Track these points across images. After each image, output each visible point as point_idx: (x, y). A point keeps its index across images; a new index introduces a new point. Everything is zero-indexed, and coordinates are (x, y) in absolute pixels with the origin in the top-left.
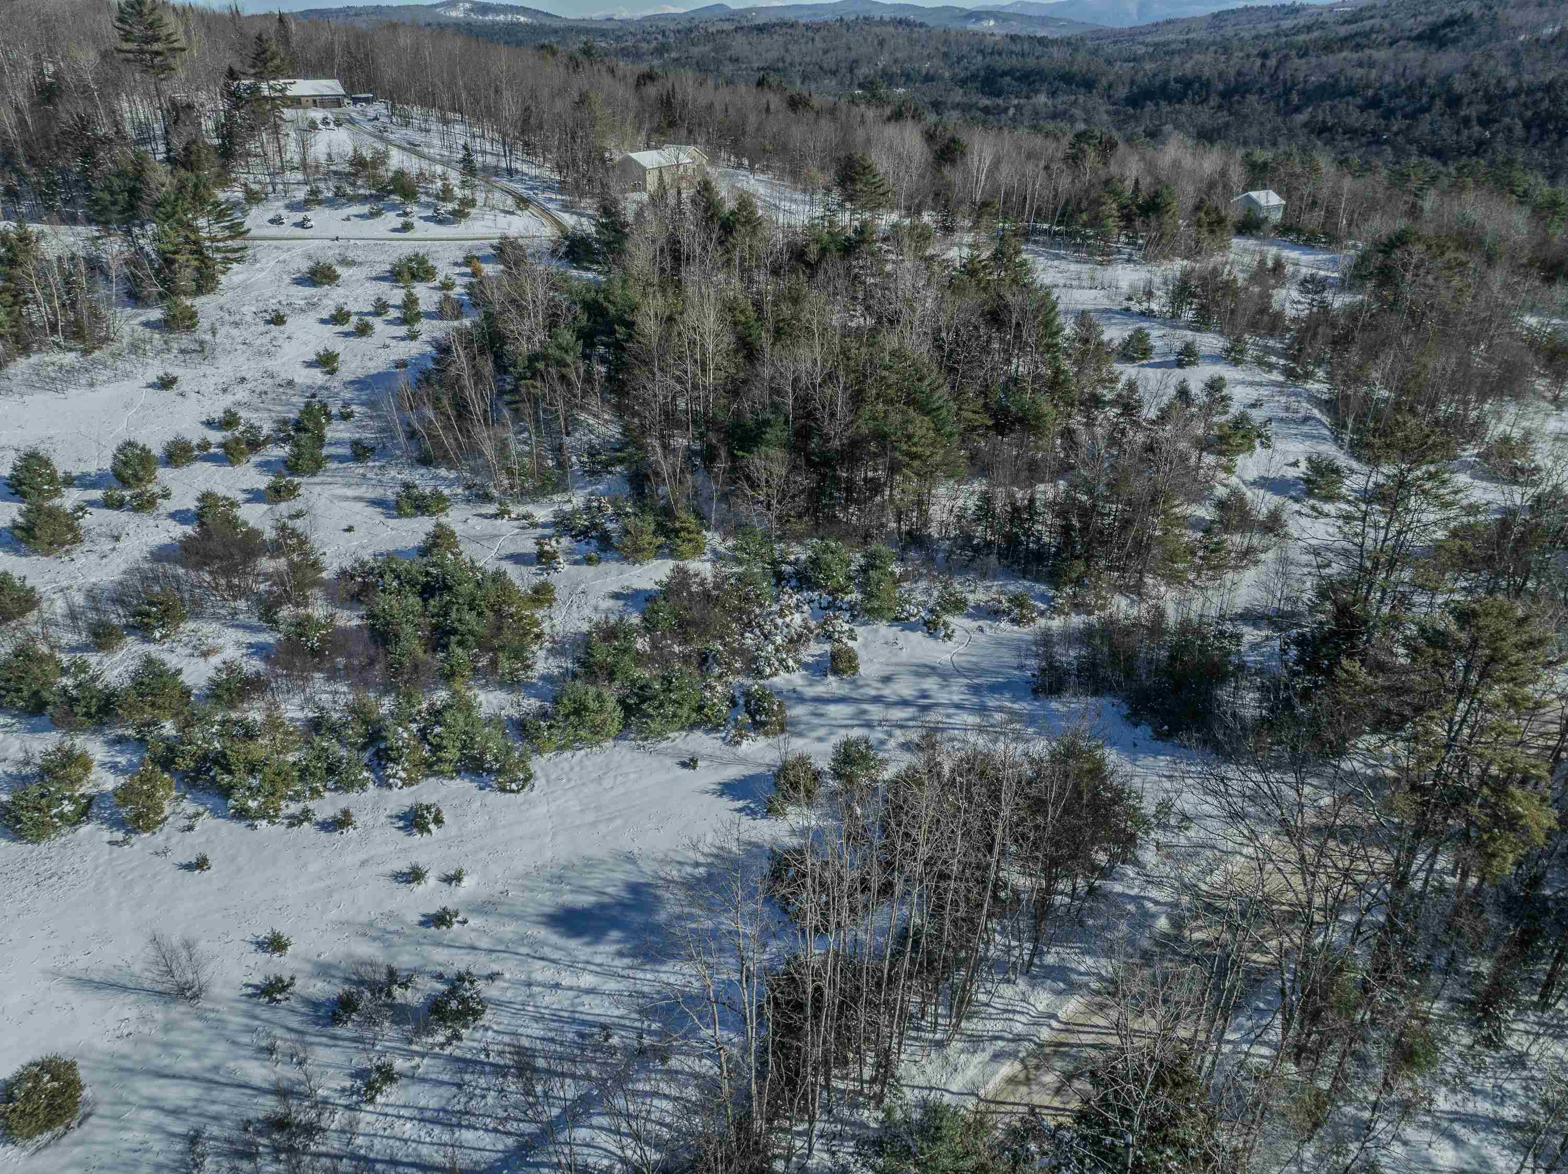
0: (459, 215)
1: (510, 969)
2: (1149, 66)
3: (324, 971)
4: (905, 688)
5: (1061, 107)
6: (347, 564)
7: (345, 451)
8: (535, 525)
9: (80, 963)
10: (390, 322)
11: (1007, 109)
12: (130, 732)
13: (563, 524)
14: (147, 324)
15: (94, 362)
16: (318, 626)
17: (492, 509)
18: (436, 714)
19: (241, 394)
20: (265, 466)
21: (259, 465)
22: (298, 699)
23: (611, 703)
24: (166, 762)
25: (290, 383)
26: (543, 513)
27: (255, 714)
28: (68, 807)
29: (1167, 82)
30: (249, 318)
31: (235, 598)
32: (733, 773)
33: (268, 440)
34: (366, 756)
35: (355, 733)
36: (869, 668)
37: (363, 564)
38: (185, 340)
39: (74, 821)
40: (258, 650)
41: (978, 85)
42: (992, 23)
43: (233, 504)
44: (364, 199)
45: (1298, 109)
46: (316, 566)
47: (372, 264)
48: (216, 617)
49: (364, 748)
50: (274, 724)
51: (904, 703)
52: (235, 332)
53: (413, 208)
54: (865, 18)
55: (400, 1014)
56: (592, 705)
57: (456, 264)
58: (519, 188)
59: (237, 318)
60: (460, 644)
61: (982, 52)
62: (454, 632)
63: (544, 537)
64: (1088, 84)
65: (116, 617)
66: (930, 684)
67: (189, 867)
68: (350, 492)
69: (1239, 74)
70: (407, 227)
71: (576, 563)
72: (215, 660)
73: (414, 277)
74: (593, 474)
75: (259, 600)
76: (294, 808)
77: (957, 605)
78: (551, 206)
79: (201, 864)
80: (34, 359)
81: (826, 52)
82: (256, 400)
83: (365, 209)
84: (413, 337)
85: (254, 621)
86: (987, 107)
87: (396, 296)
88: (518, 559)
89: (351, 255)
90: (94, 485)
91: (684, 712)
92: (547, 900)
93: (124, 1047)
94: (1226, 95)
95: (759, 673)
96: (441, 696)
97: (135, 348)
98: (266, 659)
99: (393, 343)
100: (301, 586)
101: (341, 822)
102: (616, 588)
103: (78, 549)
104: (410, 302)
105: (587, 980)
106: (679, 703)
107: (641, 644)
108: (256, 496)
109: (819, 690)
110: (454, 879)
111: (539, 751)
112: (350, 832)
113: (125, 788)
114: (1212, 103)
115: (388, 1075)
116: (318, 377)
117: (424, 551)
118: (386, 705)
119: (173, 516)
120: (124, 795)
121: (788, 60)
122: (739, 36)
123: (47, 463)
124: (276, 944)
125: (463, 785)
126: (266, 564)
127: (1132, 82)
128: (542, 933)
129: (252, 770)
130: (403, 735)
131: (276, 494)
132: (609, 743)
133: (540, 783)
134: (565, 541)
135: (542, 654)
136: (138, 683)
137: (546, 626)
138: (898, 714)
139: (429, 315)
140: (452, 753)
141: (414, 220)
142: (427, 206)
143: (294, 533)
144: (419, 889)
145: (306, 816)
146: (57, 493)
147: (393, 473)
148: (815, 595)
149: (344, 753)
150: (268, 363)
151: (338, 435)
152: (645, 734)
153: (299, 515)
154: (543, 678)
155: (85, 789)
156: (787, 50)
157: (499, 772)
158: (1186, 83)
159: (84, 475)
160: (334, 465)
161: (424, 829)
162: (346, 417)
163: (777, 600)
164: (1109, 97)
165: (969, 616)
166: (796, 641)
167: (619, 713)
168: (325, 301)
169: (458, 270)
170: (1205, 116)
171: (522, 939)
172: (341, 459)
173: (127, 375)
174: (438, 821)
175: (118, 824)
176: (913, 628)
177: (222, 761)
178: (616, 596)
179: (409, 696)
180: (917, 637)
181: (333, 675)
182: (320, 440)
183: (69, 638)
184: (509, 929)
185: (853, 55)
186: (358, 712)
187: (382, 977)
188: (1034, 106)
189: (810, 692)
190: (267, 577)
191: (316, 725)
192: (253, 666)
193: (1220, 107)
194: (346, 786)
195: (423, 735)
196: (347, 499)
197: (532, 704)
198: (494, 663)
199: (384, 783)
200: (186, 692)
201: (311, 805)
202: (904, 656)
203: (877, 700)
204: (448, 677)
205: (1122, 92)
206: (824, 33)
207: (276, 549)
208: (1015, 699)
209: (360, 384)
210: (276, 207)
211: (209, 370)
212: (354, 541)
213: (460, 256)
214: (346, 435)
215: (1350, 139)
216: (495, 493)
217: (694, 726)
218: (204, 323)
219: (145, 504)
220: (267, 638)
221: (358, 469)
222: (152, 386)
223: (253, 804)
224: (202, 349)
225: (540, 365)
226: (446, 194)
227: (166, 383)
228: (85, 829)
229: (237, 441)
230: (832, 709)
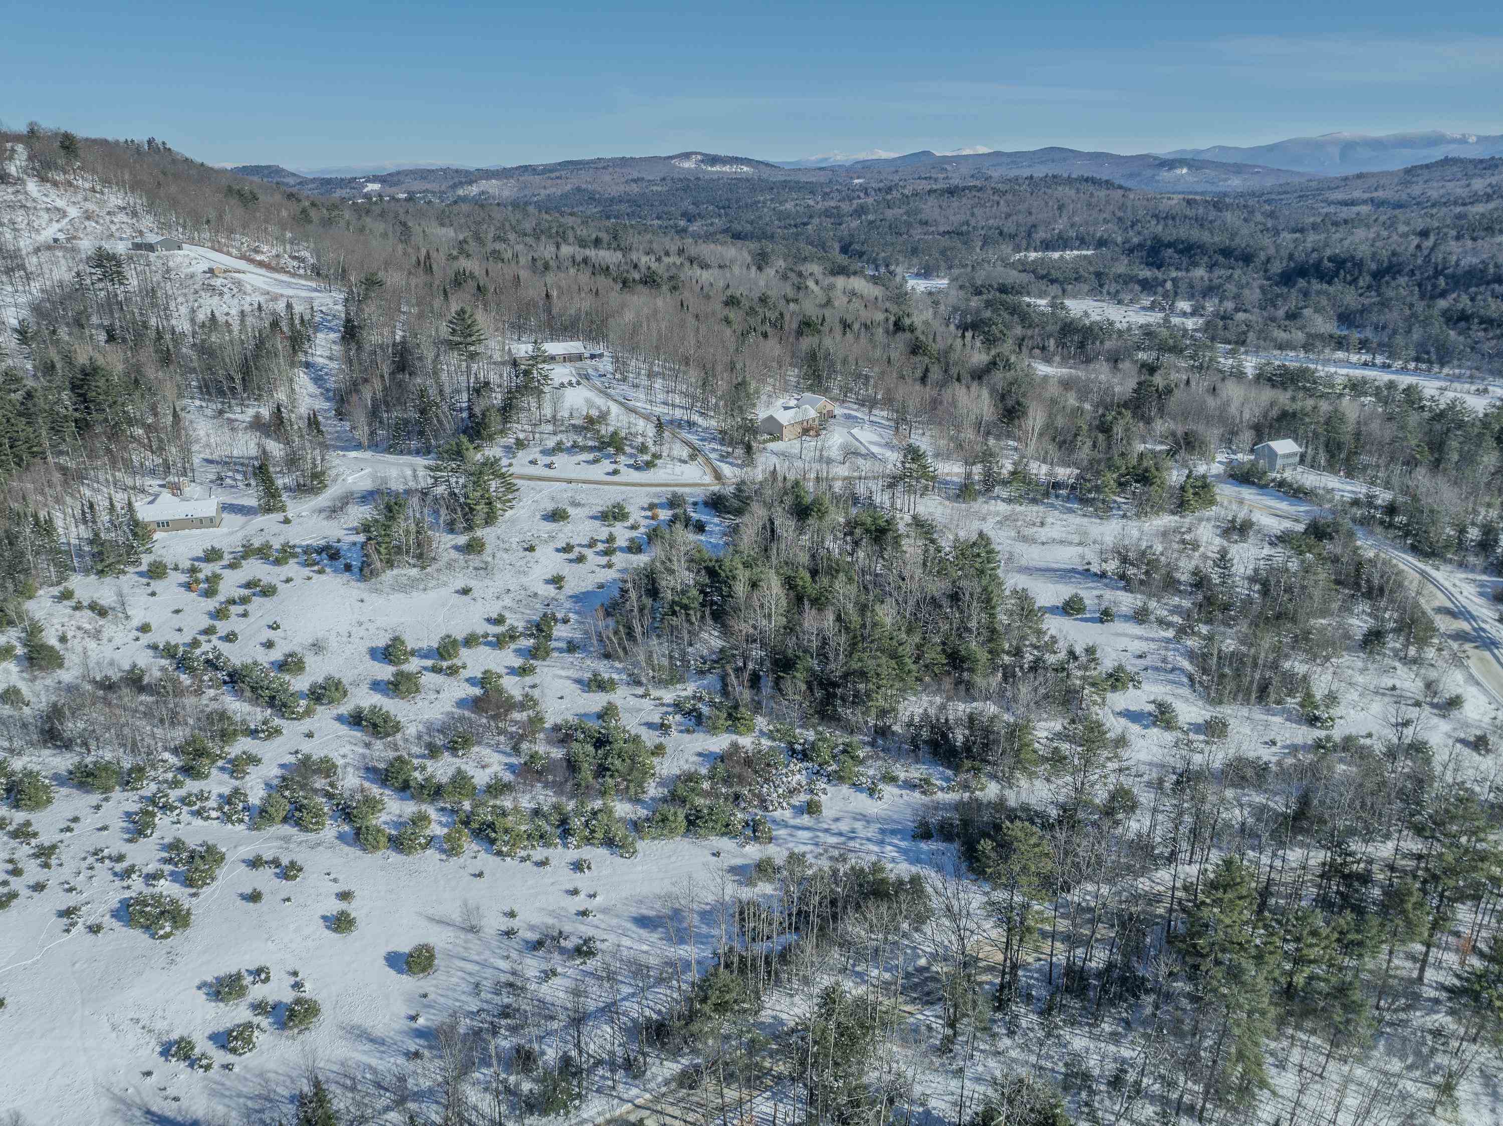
0: (649, 465)
1: (612, 938)
2: (1312, 238)
3: (532, 928)
4: (844, 827)
5: (1216, 282)
6: (559, 721)
7: (563, 645)
8: (663, 705)
9: (431, 912)
10: (597, 553)
11: (1165, 281)
12: (448, 806)
13: (677, 706)
14: (457, 548)
15: (427, 574)
16: (541, 758)
17: (640, 691)
18: (595, 813)
19: (507, 601)
20: (519, 652)
21: (516, 651)
22: (528, 796)
23: (681, 817)
24: (466, 823)
25: (536, 594)
26: (669, 696)
27: (507, 803)
28: (423, 841)
29: (1321, 260)
30: (514, 546)
31: (499, 734)
32: (739, 861)
33: (521, 634)
34: (559, 831)
35: (555, 818)
36: (828, 812)
37: (567, 722)
38: (475, 560)
39: (424, 847)
40: (510, 767)
41: (1144, 253)
42: (1185, 171)
43: (500, 677)
44: (591, 449)
45: (1443, 294)
46: (541, 720)
47: (591, 505)
48: (488, 745)
49: (558, 827)
50: (516, 809)
51: (840, 834)
52: (505, 556)
53: (622, 458)
54: (1054, 177)
55: (562, 951)
56: (671, 818)
57: (643, 509)
58: (692, 438)
59: (507, 546)
60: (611, 776)
61: (1155, 216)
62: (608, 769)
63: (667, 713)
64: (1247, 258)
65: (439, 740)
66: (859, 825)
67: (475, 875)
68: (563, 673)
69: (1394, 254)
70: (615, 472)
71: (681, 731)
72: (488, 771)
73: (615, 518)
74: (701, 673)
75: (512, 736)
76: (523, 853)
77: (891, 779)
78: (713, 456)
79: (480, 875)
80: (396, 571)
81: (1008, 216)
82: (515, 606)
83: (590, 457)
84: (609, 566)
85: (508, 750)
86: (1146, 279)
87: (603, 532)
88: (650, 725)
89: (578, 498)
90: (426, 656)
91: (719, 826)
92: (634, 911)
93: (450, 947)
94: (1377, 275)
95: (766, 809)
96: (598, 804)
97: (450, 566)
98: (514, 772)
99: (598, 569)
100: (534, 733)
101: (543, 863)
102: (700, 750)
103: (419, 697)
104: (611, 539)
105: (645, 948)
106: (716, 822)
107: (706, 785)
108: (512, 671)
109: (798, 821)
110: (593, 896)
111: (642, 838)
112: (548, 868)
113: (449, 835)
114: (1361, 283)
115: (554, 973)
116: (551, 590)
117: (600, 716)
118: (571, 805)
119: (467, 680)
120: (448, 838)
121: (973, 222)
122: (932, 201)
123: (403, 643)
124: (512, 915)
125: (603, 852)
126: (517, 716)
127: (1291, 257)
128: (629, 925)
129: (506, 831)
130: (577, 823)
131: (523, 671)
132: (679, 838)
133: (640, 855)
134: (678, 717)
135: (653, 785)
136: (453, 780)
137: (658, 769)
138: (833, 840)
139: (621, 549)
140: (599, 835)
141: (621, 468)
142: (631, 456)
143: (532, 699)
144: (577, 899)
145: (528, 858)
146: (406, 661)
147: (589, 662)
148: (810, 765)
149: (548, 828)
150: (524, 580)
151: (560, 634)
152: (697, 836)
153: (533, 686)
154: (652, 799)
155: (428, 832)
156: (973, 215)
157: (621, 847)
158: (1339, 263)
159: (421, 649)
160: (555, 654)
161: (582, 871)
162: (566, 621)
163: (787, 766)
164: (1266, 271)
165: (899, 787)
166: (792, 792)
167: (685, 823)
168: (560, 535)
169: (644, 513)
170: (1350, 298)
171: (619, 927)
172: (560, 650)
173: (445, 584)
174: (589, 868)
175: (443, 851)
176: (861, 791)
177: (491, 826)
178: (700, 754)
179: (582, 803)
180: (863, 797)
181: (546, 786)
182: (549, 637)
183: (415, 750)
184: (614, 921)
185: (1031, 220)
186: (556, 808)
187: (555, 934)
188: (1191, 279)
189: (792, 822)
190: (516, 722)
191: (537, 812)
192: (508, 777)
193: (1369, 287)
194: (547, 845)
195: (586, 824)
196: (561, 677)
197: (643, 812)
198: (628, 787)
199: (565, 846)
200: (475, 788)
201: (531, 853)
202: (851, 807)
203: (827, 831)
204: (603, 794)
205: (1277, 267)
206: (1009, 197)
207: (522, 707)
208: (903, 839)
209: (576, 598)
210: (534, 453)
211: (491, 583)
212: (563, 705)
213: (645, 502)
214: (564, 634)
215: (1485, 330)
216: (644, 680)
217: (723, 834)
218: (489, 549)
219: (453, 671)
220: (514, 760)
221: (568, 658)
222: (457, 592)
223: (505, 849)
224: (485, 568)
225: (677, 608)
226: (643, 449)
227: (466, 591)
228: (428, 852)
229: (503, 635)
230: (800, 833)
